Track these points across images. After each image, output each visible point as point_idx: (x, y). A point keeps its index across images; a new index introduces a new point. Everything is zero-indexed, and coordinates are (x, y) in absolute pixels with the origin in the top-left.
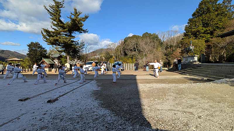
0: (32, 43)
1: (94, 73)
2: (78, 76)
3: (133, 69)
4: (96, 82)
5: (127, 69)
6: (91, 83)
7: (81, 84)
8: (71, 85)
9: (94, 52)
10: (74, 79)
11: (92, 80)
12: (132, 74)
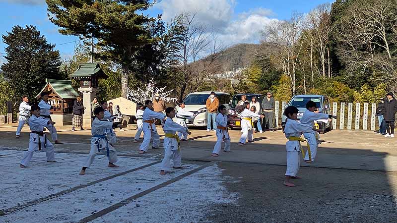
0: (16, 29)
1: (213, 136)
2: (156, 147)
3: (369, 128)
4: (219, 172)
5: (346, 125)
6: (202, 176)
7: (167, 178)
8: (131, 176)
9: (213, 58)
10: (142, 154)
11: (205, 162)
12: (364, 145)
